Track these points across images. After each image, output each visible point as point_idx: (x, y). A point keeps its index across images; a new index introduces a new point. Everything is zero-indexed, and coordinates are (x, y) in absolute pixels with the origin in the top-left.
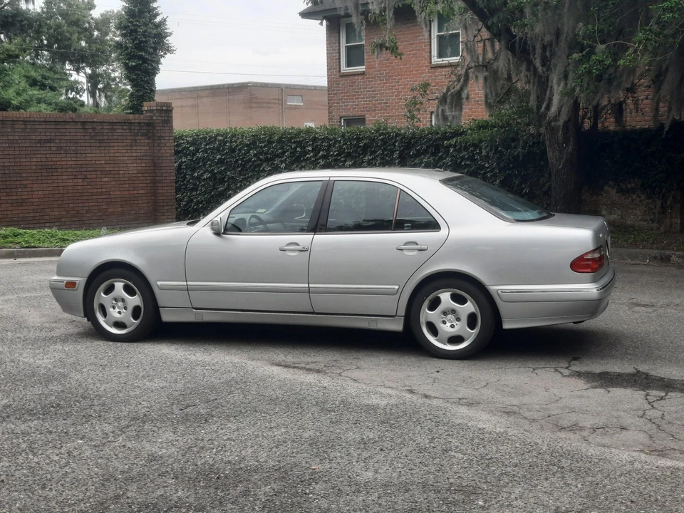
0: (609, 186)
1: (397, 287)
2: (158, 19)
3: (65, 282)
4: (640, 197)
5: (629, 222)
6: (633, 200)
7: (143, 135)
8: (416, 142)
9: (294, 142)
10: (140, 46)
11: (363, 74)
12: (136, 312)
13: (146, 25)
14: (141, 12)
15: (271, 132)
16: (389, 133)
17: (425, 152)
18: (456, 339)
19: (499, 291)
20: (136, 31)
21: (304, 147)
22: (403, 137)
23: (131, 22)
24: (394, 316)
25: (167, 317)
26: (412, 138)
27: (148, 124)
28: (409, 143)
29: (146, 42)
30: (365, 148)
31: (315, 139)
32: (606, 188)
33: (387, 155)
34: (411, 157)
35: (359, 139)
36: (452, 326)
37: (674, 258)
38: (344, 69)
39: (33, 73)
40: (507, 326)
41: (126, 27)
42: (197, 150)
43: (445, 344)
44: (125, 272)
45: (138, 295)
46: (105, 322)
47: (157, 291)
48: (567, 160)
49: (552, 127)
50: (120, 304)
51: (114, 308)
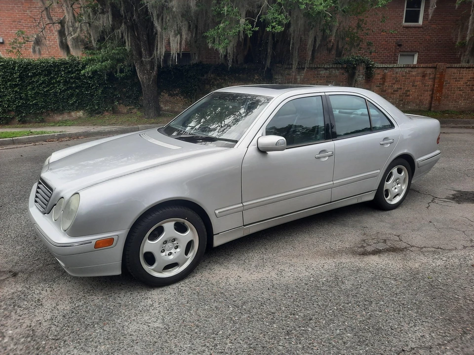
0: (164, 93)
1: (379, 171)
3: (94, 242)
4: (181, 98)
6: (177, 99)
12: (188, 247)
18: (396, 196)
19: (418, 162)
24: (372, 191)
25: (217, 242)
36: (395, 189)
43: (391, 201)
44: (176, 209)
45: (192, 230)
46: (154, 270)
47: (214, 221)
48: (153, 79)
49: (142, 61)
50: (170, 245)
51: (163, 251)
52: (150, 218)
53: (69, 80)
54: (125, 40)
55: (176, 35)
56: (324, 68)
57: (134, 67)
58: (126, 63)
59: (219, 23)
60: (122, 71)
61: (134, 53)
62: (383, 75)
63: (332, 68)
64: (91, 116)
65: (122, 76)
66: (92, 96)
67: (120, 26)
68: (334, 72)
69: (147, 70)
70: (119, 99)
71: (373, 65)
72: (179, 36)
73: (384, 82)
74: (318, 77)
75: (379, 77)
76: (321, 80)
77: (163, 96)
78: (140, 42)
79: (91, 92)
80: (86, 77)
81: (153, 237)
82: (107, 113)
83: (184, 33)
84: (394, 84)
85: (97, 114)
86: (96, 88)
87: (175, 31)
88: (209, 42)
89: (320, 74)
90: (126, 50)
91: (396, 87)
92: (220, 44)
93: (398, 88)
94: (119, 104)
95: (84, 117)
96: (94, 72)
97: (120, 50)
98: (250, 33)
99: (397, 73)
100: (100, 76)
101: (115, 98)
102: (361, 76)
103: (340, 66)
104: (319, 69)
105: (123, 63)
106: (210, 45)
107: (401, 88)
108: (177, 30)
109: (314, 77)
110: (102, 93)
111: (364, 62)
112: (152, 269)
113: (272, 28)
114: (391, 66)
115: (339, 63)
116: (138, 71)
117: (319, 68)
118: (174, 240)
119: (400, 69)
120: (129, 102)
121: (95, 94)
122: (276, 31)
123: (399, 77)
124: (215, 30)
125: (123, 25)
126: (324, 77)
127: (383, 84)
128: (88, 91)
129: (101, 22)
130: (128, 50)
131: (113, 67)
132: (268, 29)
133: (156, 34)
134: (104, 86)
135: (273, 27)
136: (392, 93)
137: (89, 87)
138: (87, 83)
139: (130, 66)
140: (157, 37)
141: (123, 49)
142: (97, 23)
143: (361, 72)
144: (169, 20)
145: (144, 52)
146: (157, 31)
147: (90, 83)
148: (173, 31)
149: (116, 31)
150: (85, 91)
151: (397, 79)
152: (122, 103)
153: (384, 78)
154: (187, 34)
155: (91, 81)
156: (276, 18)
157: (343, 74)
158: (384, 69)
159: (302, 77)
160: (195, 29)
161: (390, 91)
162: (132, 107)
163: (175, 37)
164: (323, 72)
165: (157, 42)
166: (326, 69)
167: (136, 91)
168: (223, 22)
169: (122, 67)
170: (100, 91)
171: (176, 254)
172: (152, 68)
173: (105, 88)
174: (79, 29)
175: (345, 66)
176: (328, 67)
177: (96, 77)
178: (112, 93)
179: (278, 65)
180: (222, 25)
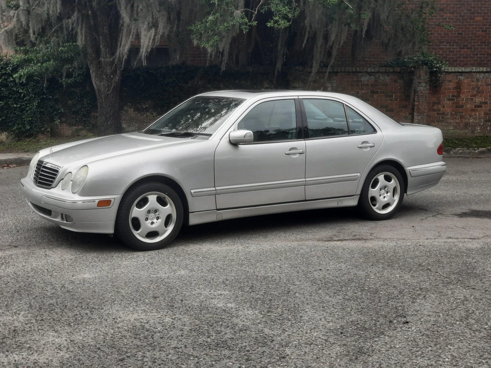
1: (359, 174)
3: (97, 201)
12: (168, 220)
18: (386, 206)
19: (411, 170)
24: (354, 195)
25: (194, 220)
36: (384, 197)
40: (408, 193)
43: (380, 210)
44: (159, 185)
45: (171, 205)
46: (139, 234)
47: (190, 199)
48: (114, 87)
49: (99, 62)
50: (152, 215)
51: (147, 219)
52: (139, 189)
54: (76, 33)
55: (150, 28)
56: (367, 72)
57: (88, 70)
58: (76, 64)
59: (209, 14)
60: (69, 75)
61: (89, 50)
62: (457, 83)
63: (379, 72)
64: (19, 141)
65: (69, 81)
66: (22, 110)
67: (72, 15)
68: (382, 78)
69: (106, 75)
70: (61, 115)
71: (440, 68)
72: (153, 31)
73: (459, 93)
74: (358, 85)
75: (452, 85)
76: (363, 89)
77: (127, 111)
78: (99, 36)
79: (21, 105)
80: (16, 84)
81: (140, 205)
82: (42, 136)
83: (161, 26)
84: (475, 96)
85: (28, 137)
86: (29, 99)
87: (149, 23)
88: (193, 39)
89: (361, 81)
90: (78, 46)
91: (478, 100)
92: (208, 41)
93: (481, 102)
94: (61, 123)
95: (8, 141)
96: (30, 77)
97: (69, 46)
98: (246, 28)
99: (478, 80)
100: (38, 82)
101: (56, 115)
102: (424, 85)
103: (391, 70)
104: (360, 74)
105: (72, 64)
106: (195, 42)
107: (486, 103)
108: (152, 22)
109: (352, 85)
110: (38, 107)
111: (426, 64)
112: (138, 233)
113: (274, 23)
114: (468, 70)
115: (390, 66)
116: (93, 75)
117: (359, 72)
118: (156, 211)
119: (482, 75)
120: (76, 121)
121: (28, 109)
122: (280, 27)
123: (481, 85)
124: (203, 23)
125: (76, 14)
126: (368, 85)
127: (458, 96)
128: (17, 104)
129: (45, 9)
130: (81, 46)
131: (57, 70)
132: (269, 25)
133: (122, 25)
134: (42, 97)
135: (276, 22)
136: (473, 110)
137: (19, 98)
138: (18, 92)
139: (81, 68)
140: (123, 30)
141: (74, 46)
142: (39, 10)
143: (422, 78)
144: (142, 10)
145: (103, 49)
146: (123, 22)
147: (21, 93)
148: (146, 23)
149: (65, 22)
150: (12, 104)
151: (478, 88)
152: (65, 122)
153: (459, 87)
154: (165, 27)
155: (23, 89)
156: (280, 11)
157: (396, 81)
158: (457, 74)
159: (335, 85)
160: (176, 21)
161: (469, 106)
162: (80, 127)
163: (149, 31)
164: (365, 79)
165: (122, 36)
166: (370, 74)
167: (88, 103)
168: (214, 14)
169: (71, 70)
170: (35, 104)
171: (157, 224)
172: (114, 72)
173: (43, 99)
174: (15, 19)
175: (398, 69)
176: (373, 71)
177: (32, 84)
178: (52, 107)
179: (297, 68)
180: (211, 18)
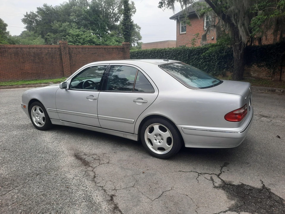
0: (254, 65)
1: (133, 120)
2: (132, 21)
3: (23, 105)
4: (265, 68)
5: (260, 77)
6: (262, 69)
7: (121, 51)
8: (193, 52)
9: (161, 52)
10: (126, 28)
11: (186, 34)
13: (128, 22)
14: (127, 19)
15: (155, 50)
16: (186, 49)
17: (196, 54)
18: (161, 149)
19: (183, 128)
20: (125, 24)
21: (163, 54)
22: (190, 50)
23: (124, 22)
24: (133, 134)
25: (53, 122)
26: (192, 50)
27: (123, 48)
28: (191, 52)
29: (128, 27)
30: (179, 54)
31: (166, 51)
32: (253, 65)
33: (185, 55)
34: (192, 56)
35: (177, 51)
36: (160, 142)
37: (277, 91)
38: (181, 33)
39: (117, 39)
40: (187, 146)
41: (123, 23)
42: (138, 55)
43: (156, 150)
46: (35, 122)
48: (240, 56)
49: (235, 45)
51: (37, 116)
53: (206, 57)
69: (237, 50)
82: (220, 76)
110: (218, 64)
118: (39, 114)
120: (232, 70)
145: (236, 39)
172: (240, 49)
